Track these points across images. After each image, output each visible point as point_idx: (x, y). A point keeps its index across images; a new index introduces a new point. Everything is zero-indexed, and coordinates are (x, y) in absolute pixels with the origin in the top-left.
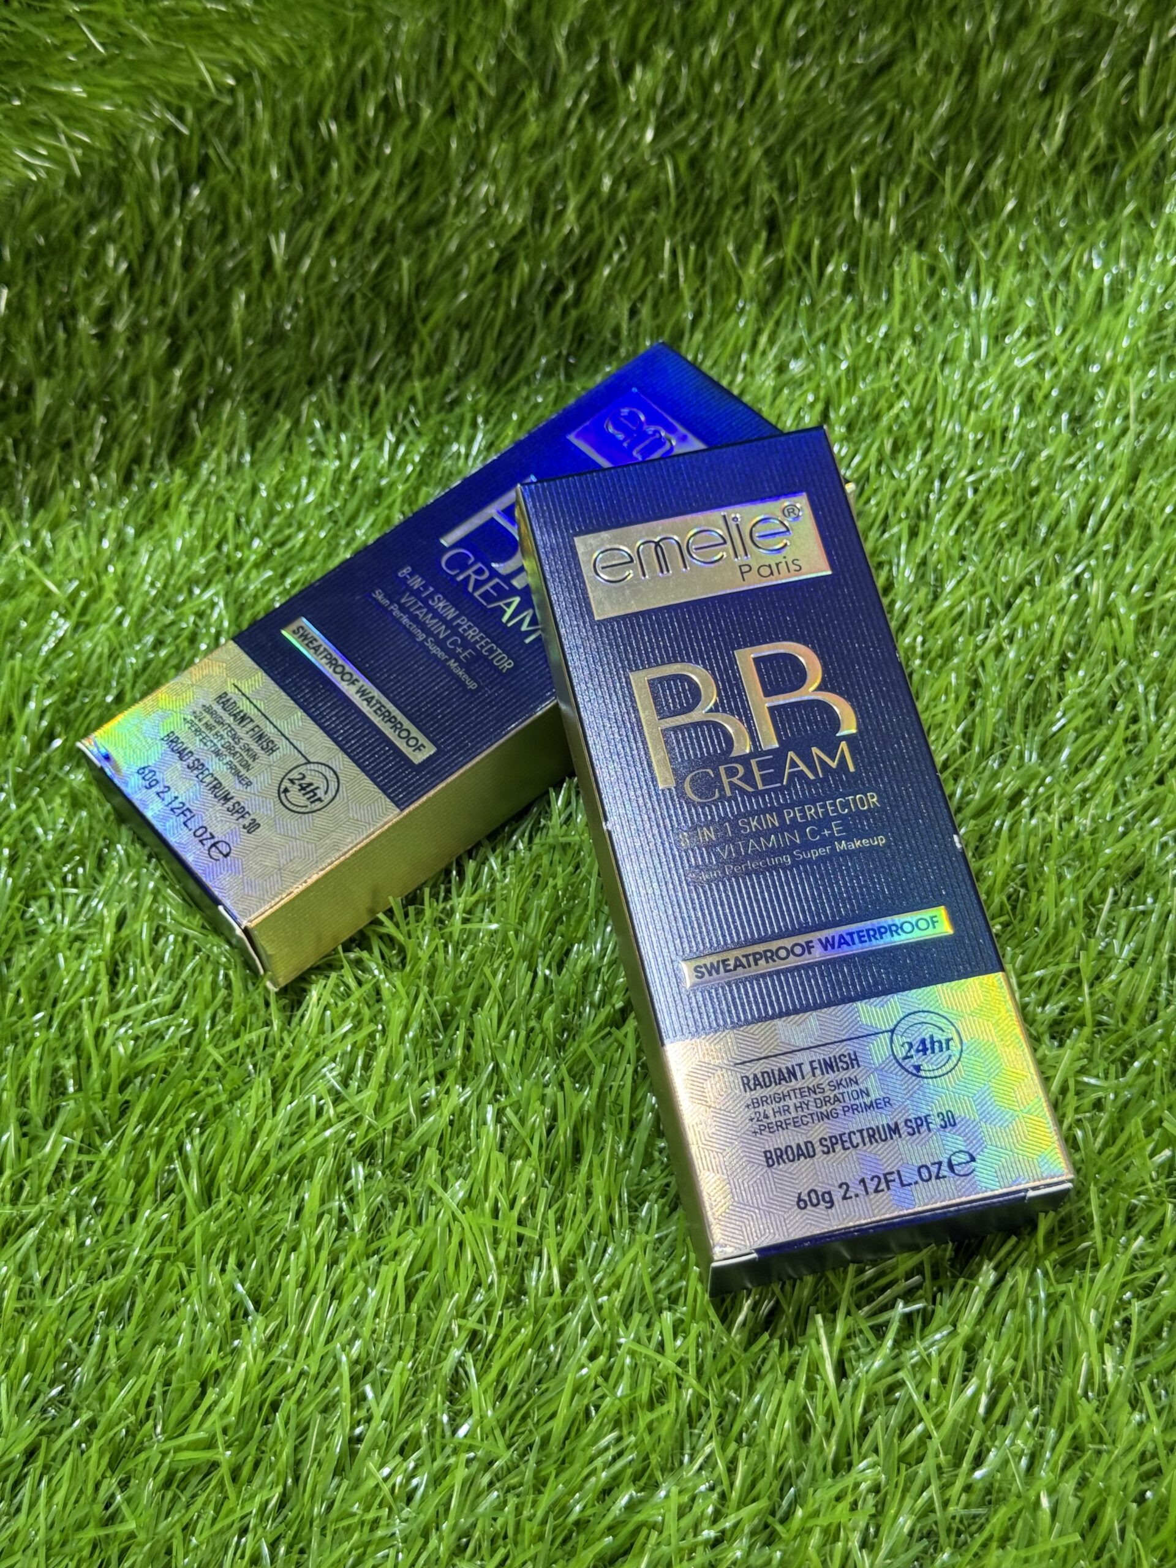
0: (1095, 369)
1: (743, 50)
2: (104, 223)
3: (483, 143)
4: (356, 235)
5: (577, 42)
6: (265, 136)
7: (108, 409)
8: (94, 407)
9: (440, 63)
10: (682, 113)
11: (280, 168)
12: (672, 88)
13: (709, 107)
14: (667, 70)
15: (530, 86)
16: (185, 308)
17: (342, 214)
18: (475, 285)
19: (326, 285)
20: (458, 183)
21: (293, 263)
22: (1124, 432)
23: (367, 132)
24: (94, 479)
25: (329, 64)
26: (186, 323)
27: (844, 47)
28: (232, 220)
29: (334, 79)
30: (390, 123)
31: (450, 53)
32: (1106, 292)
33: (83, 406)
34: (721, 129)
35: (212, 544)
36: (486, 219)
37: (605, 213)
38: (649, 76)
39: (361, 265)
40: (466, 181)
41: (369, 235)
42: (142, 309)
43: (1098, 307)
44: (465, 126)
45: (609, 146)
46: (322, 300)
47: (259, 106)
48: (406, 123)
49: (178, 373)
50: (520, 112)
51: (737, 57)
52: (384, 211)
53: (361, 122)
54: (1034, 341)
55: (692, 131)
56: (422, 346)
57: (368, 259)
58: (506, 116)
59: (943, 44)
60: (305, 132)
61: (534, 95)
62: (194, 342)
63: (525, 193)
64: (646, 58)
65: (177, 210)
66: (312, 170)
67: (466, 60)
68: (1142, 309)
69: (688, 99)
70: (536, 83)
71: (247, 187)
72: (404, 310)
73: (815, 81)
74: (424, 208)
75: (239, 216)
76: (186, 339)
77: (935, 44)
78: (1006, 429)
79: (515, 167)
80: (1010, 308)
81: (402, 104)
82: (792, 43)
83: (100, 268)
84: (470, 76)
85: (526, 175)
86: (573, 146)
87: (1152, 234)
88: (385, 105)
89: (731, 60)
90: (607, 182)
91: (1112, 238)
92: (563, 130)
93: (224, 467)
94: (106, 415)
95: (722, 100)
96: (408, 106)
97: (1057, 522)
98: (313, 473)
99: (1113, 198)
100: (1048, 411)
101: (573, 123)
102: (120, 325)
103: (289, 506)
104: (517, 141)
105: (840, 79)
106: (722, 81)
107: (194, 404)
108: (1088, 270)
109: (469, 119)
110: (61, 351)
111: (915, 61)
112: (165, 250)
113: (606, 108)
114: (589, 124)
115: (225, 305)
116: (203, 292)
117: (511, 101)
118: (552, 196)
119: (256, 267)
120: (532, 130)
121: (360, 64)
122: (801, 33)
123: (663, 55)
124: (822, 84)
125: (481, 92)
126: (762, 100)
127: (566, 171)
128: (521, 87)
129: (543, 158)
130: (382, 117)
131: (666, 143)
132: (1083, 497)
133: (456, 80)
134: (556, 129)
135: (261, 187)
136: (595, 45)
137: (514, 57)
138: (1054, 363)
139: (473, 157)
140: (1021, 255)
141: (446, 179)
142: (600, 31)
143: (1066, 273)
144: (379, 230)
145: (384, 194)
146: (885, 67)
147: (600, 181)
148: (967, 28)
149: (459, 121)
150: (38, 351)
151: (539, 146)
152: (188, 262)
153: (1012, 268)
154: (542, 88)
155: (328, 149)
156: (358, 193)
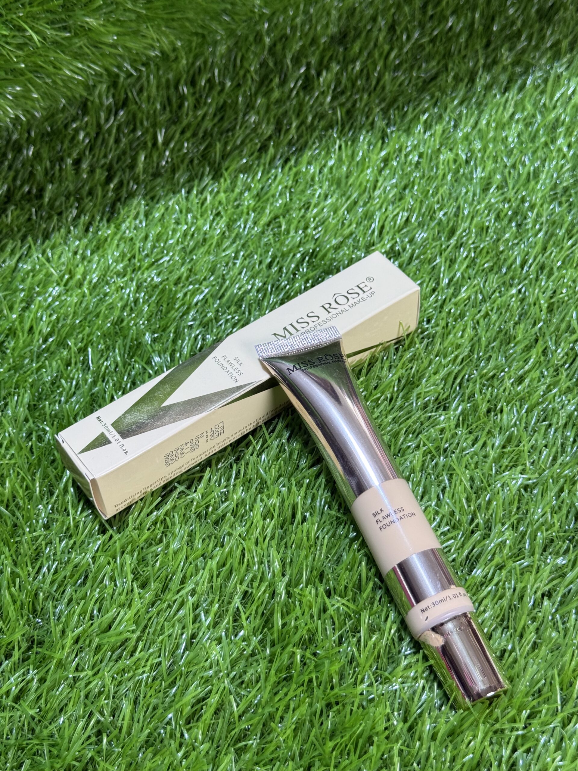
0: (527, 204)
1: (371, 67)
2: (78, 123)
3: (253, 99)
4: (194, 135)
5: (296, 61)
6: (154, 90)
7: (79, 200)
8: (72, 199)
9: (235, 66)
10: (343, 93)
11: (161, 105)
12: (338, 82)
13: (355, 91)
14: (337, 74)
15: (275, 76)
16: (116, 159)
17: (189, 125)
18: (250, 156)
19: (181, 153)
20: (241, 115)
21: (166, 143)
22: (540, 230)
23: (200, 92)
24: (72, 228)
25: (184, 62)
26: (116, 166)
27: (416, 68)
28: (138, 124)
29: (186, 69)
30: (211, 88)
31: (238, 61)
32: (532, 175)
33: (68, 198)
34: (361, 99)
35: (127, 259)
36: (254, 130)
37: (309, 130)
38: (329, 76)
39: (197, 147)
40: (245, 115)
41: (201, 134)
42: (95, 159)
43: (528, 180)
44: (245, 91)
45: (311, 103)
46: (179, 160)
47: (152, 77)
48: (219, 88)
49: (112, 186)
50: (270, 87)
51: (368, 71)
52: (208, 124)
53: (198, 87)
54: (500, 192)
55: (348, 100)
56: (225, 180)
57: (201, 144)
58: (264, 89)
59: (460, 70)
60: (172, 90)
61: (277, 80)
62: (119, 174)
63: (272, 120)
64: (328, 68)
65: (112, 119)
66: (175, 106)
67: (246, 65)
68: (548, 181)
69: (346, 87)
70: (278, 76)
71: (145, 111)
72: (216, 165)
73: (403, 81)
74: (226, 125)
75: (142, 124)
76: (115, 173)
77: (456, 69)
78: (488, 228)
79: (267, 110)
80: (490, 178)
81: (217, 81)
82: (393, 67)
83: (75, 142)
84: (248, 71)
85: (273, 113)
86: (294, 102)
87: (551, 152)
88: (209, 81)
89: (365, 72)
90: (310, 119)
91: (534, 152)
92: (289, 96)
93: (133, 226)
94: (79, 202)
95: (361, 87)
96: (220, 82)
97: (511, 265)
98: (174, 231)
99: (535, 137)
100: (506, 221)
101: (294, 93)
102: (85, 166)
103: (162, 245)
104: (269, 99)
105: (413, 82)
106: (361, 80)
107: (119, 200)
108: (524, 165)
109: (247, 89)
110: (57, 174)
111: (447, 76)
112: (106, 135)
113: (309, 88)
114: (301, 94)
115: (135, 159)
116: (124, 153)
117: (266, 83)
118: (285, 122)
119: (150, 144)
120: (276, 94)
121: (198, 64)
122: (397, 62)
123: (335, 67)
124: (406, 83)
125: (252, 78)
126: (378, 88)
127: (291, 112)
128: (271, 76)
129: (280, 107)
130: (208, 85)
131: (335, 104)
132: (523, 255)
133: (242, 73)
134: (286, 95)
135: (152, 112)
136: (304, 61)
137: (268, 65)
138: (509, 201)
139: (248, 106)
140: (494, 157)
141: (236, 113)
142: (306, 57)
143: (514, 166)
144: (205, 132)
145: (208, 118)
146: (434, 78)
147: (306, 117)
148: (471, 64)
149: (243, 89)
150: (46, 174)
151: (278, 102)
152: (117, 141)
153: (490, 162)
154: (280, 78)
155: (182, 98)
156: (196, 117)
